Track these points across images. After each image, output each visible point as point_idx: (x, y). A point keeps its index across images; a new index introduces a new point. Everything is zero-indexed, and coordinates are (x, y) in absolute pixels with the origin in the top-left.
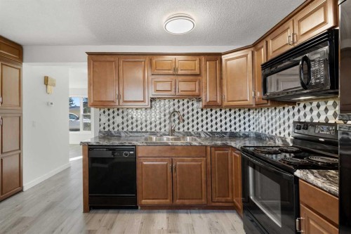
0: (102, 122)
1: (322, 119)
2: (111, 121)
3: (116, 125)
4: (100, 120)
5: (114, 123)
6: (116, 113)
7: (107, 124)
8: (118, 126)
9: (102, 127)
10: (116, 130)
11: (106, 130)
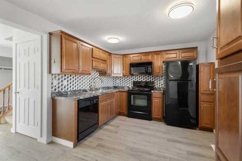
0: (54, 85)
1: (141, 80)
2: (60, 84)
3: (63, 86)
4: (52, 84)
5: (62, 85)
6: (64, 78)
7: (57, 87)
8: (65, 87)
9: (54, 89)
10: (63, 90)
11: (57, 91)
